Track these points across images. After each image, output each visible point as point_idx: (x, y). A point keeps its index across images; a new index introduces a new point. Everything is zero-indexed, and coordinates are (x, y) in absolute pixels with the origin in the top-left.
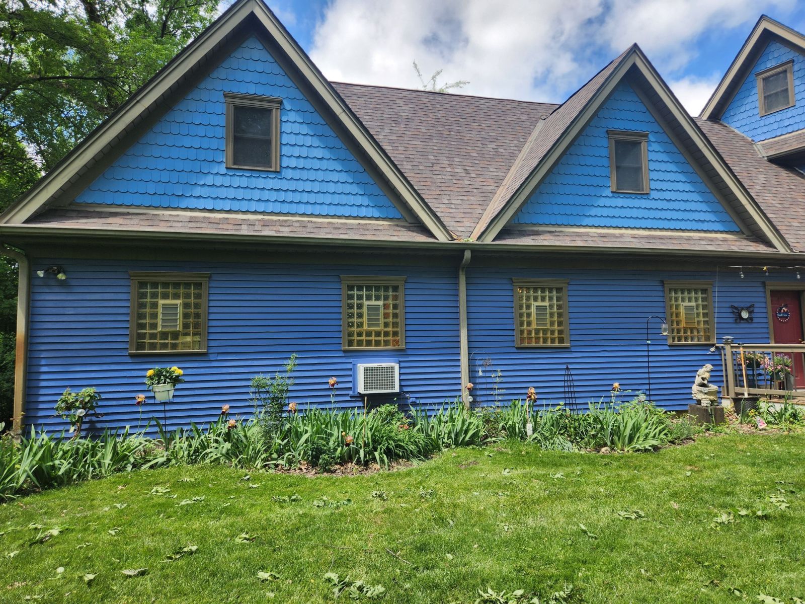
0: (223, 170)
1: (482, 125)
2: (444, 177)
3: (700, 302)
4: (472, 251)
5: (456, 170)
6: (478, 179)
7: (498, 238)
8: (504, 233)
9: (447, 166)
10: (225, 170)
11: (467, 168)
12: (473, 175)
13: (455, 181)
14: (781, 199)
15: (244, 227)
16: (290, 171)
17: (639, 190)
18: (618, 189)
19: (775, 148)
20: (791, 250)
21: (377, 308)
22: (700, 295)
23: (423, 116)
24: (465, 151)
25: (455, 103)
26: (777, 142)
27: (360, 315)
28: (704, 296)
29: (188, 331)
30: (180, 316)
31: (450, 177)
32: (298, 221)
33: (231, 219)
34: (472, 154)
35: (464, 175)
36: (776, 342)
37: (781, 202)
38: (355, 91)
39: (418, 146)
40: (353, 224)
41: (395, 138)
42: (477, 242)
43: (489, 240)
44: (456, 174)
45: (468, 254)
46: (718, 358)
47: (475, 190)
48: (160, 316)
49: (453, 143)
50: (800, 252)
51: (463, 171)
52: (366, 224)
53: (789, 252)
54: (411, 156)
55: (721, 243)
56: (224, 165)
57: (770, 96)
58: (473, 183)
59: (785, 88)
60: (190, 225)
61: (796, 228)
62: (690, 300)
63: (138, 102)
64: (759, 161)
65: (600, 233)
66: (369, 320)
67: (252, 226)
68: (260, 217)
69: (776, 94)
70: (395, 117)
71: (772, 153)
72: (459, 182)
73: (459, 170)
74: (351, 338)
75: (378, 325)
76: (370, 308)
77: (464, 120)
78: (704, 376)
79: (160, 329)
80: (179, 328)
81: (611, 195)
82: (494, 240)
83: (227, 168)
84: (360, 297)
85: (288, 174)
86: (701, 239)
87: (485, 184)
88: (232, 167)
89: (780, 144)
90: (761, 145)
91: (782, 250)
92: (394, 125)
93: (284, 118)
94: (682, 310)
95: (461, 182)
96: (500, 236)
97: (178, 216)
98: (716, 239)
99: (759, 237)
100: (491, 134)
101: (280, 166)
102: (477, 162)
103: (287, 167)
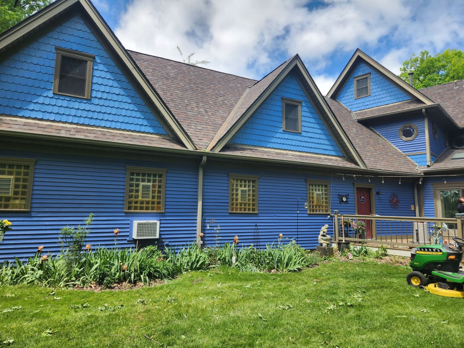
0: (50, 94)
1: (216, 86)
2: (193, 113)
3: (324, 192)
4: (208, 157)
5: (200, 110)
6: (212, 117)
7: (222, 150)
8: (226, 148)
9: (195, 107)
10: (52, 95)
11: (207, 110)
12: (210, 114)
13: (199, 116)
14: (363, 141)
15: (63, 132)
17: (296, 131)
18: (286, 129)
19: (360, 116)
20: (367, 167)
21: (148, 187)
22: (324, 188)
23: (182, 77)
24: (206, 100)
25: (201, 72)
26: (362, 113)
27: (137, 191)
29: (17, 196)
30: (12, 187)
31: (197, 114)
32: (100, 131)
33: (54, 126)
34: (210, 102)
35: (205, 113)
36: (358, 214)
37: (363, 143)
38: (142, 57)
39: (179, 94)
40: (136, 136)
41: (165, 88)
42: (211, 152)
43: (217, 151)
44: (200, 112)
45: (205, 158)
46: (331, 221)
47: (210, 123)
49: (199, 94)
50: (370, 169)
51: (204, 111)
52: (145, 136)
53: (366, 169)
54: (174, 99)
55: (334, 162)
56: (52, 92)
57: (359, 89)
58: (210, 118)
59: (366, 86)
60: (24, 127)
61: (369, 157)
62: (319, 190)
64: (353, 121)
65: (276, 152)
66: (143, 194)
67: (69, 132)
68: (75, 126)
69: (363, 88)
70: (166, 76)
71: (359, 118)
72: (201, 117)
73: (202, 110)
74: (131, 205)
75: (148, 197)
76: (144, 187)
77: (206, 83)
78: (324, 231)
80: (11, 194)
81: (282, 132)
82: (220, 151)
83: (53, 94)
84: (138, 180)
85: (96, 101)
86: (326, 159)
87: (216, 119)
88: (57, 93)
89: (364, 114)
90: (355, 113)
91: (362, 167)
92: (165, 80)
93: (95, 68)
94: (315, 195)
95: (203, 117)
96: (223, 149)
97: (16, 121)
98: (332, 159)
99: (352, 160)
100: (221, 92)
101: (91, 96)
102: (212, 107)
103: (96, 97)
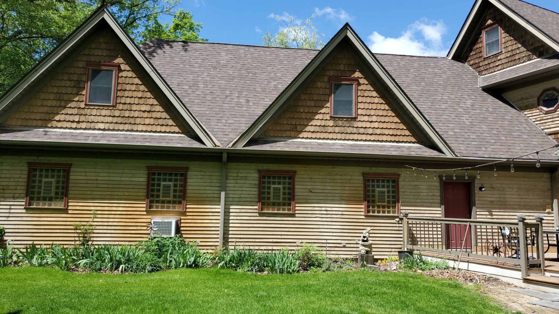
0: (82, 105)
1: (275, 68)
2: (230, 105)
3: (391, 189)
4: (228, 153)
5: (241, 101)
6: (252, 107)
7: (248, 144)
8: (251, 142)
9: (236, 98)
10: (84, 105)
11: (249, 99)
12: (251, 104)
13: (236, 108)
15: (91, 138)
16: (121, 105)
17: (350, 115)
18: (334, 114)
19: (488, 81)
20: (456, 155)
21: (169, 186)
22: (390, 184)
23: (235, 63)
24: (254, 87)
27: (159, 190)
28: (393, 184)
29: (57, 196)
30: (53, 188)
31: (234, 105)
32: (124, 134)
33: (85, 133)
34: (257, 89)
35: (245, 104)
38: (196, 47)
39: (222, 84)
40: (156, 136)
41: (209, 79)
42: (231, 148)
43: (240, 147)
44: (240, 103)
46: (400, 225)
47: (247, 114)
48: (43, 188)
49: (247, 82)
50: (463, 156)
51: (245, 101)
53: (454, 157)
54: (214, 91)
55: (405, 150)
56: (84, 103)
57: (488, 44)
58: (248, 109)
59: (497, 39)
60: (61, 137)
62: (383, 187)
63: (36, 70)
64: (474, 90)
65: (320, 143)
66: (163, 193)
67: (95, 138)
68: (101, 132)
69: (493, 42)
70: (215, 64)
71: (485, 84)
72: (239, 109)
73: (243, 101)
74: (152, 204)
75: (169, 197)
76: (165, 186)
77: (263, 65)
79: (42, 195)
80: (53, 195)
81: (329, 118)
82: (244, 146)
83: (85, 104)
85: (121, 107)
86: (392, 147)
87: (256, 110)
88: (88, 104)
90: (482, 78)
91: (449, 155)
92: (212, 70)
93: (120, 75)
94: (376, 194)
97: (56, 131)
98: (403, 147)
100: (277, 75)
101: (116, 102)
102: (258, 95)
103: (120, 103)
